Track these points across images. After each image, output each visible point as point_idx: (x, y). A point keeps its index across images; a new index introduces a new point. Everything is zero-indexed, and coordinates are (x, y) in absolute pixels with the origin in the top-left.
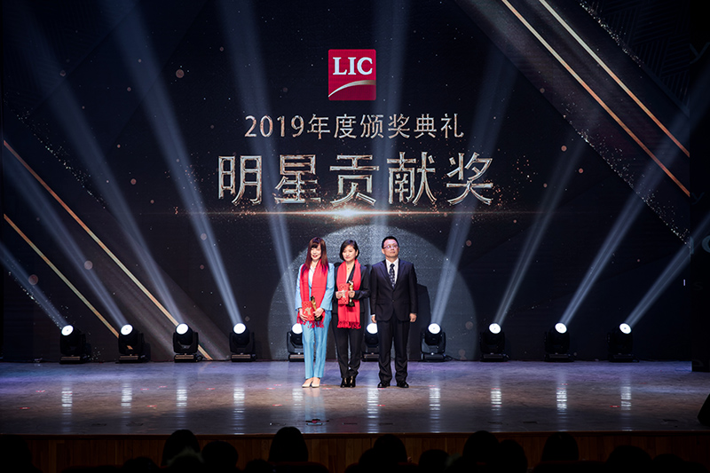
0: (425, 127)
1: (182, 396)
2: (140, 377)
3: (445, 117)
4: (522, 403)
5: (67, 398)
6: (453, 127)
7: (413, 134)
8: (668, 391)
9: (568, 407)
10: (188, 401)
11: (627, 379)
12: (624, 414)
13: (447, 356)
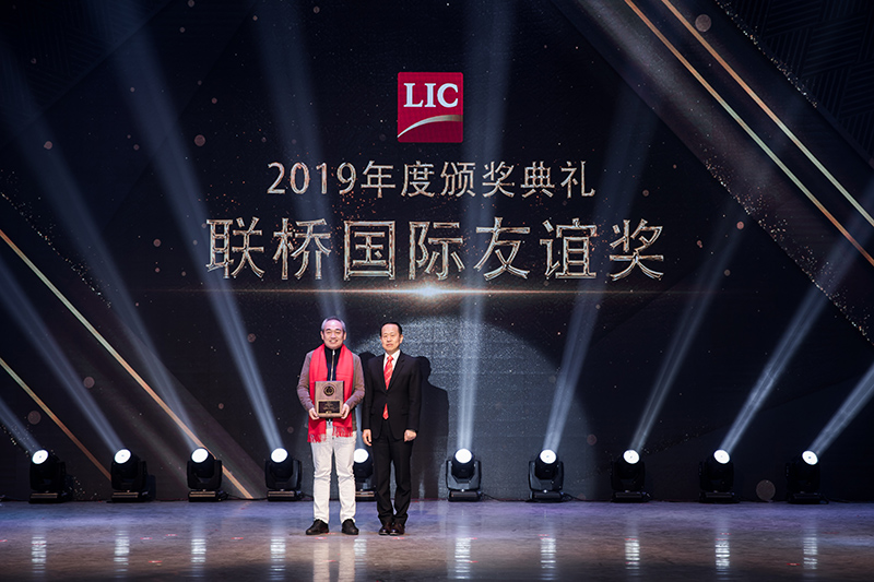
0: (538, 182)
1: (198, 548)
2: (140, 522)
3: (567, 167)
4: (665, 559)
5: (39, 550)
6: (580, 181)
7: (519, 191)
8: (867, 544)
9: (730, 565)
10: (206, 555)
11: (811, 527)
12: (807, 575)
13: (566, 495)
